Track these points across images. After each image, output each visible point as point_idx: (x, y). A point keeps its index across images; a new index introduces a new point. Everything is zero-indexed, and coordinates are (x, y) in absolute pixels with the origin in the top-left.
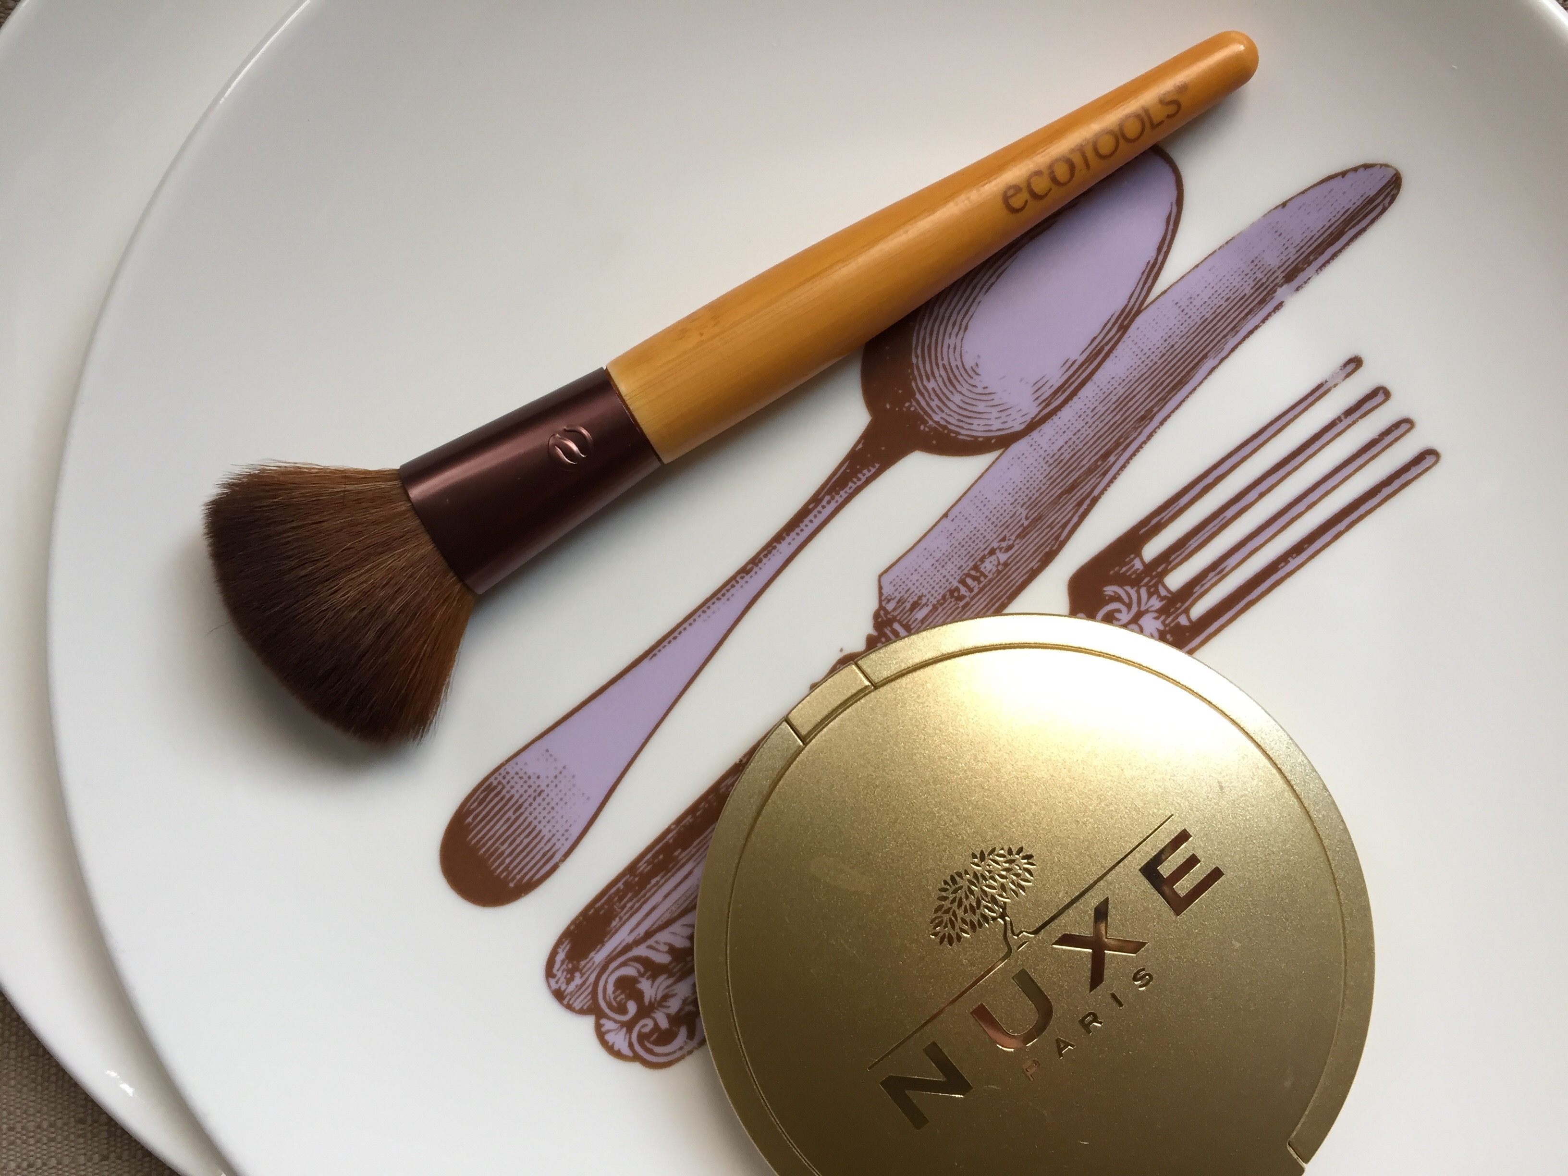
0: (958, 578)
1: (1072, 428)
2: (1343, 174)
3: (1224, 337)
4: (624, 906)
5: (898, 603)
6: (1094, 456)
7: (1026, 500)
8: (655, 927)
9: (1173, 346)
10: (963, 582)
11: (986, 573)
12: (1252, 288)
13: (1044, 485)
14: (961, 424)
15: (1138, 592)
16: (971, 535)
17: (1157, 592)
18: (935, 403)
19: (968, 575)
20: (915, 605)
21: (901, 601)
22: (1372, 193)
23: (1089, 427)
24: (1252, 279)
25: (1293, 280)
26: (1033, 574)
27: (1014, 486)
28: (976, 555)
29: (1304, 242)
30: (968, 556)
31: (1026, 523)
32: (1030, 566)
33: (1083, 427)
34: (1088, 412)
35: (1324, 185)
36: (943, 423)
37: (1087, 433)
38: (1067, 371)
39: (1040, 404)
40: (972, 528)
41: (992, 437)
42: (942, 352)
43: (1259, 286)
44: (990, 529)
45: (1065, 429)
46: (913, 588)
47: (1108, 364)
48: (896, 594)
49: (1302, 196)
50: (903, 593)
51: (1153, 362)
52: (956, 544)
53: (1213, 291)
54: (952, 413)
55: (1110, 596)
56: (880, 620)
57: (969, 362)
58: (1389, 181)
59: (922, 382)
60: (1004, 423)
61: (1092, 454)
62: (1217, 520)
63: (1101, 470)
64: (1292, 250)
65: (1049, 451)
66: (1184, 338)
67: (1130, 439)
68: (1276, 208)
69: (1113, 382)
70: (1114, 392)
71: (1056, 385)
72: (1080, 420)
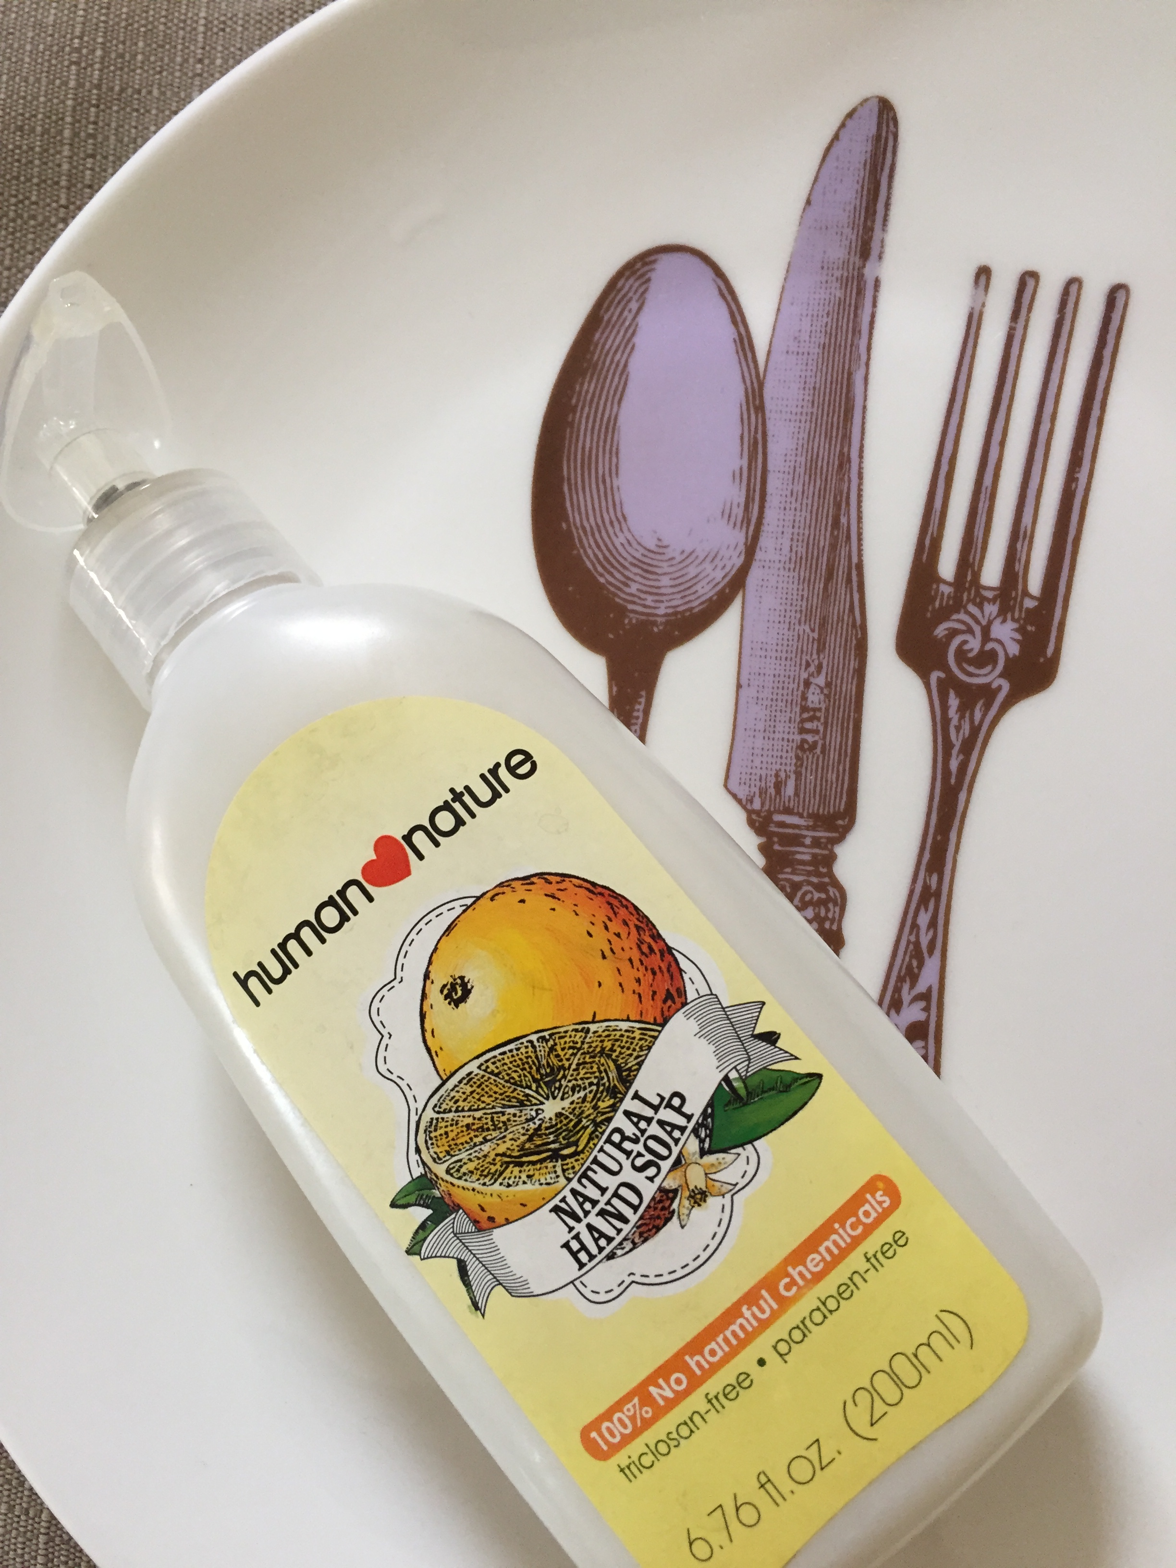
0: (796, 731)
1: (786, 524)
2: (836, 137)
3: (851, 346)
5: (760, 796)
6: (826, 531)
7: (798, 615)
9: (814, 388)
10: (802, 731)
11: (817, 706)
12: (841, 288)
13: (803, 590)
14: (687, 599)
15: (968, 613)
16: (776, 684)
17: (984, 599)
18: (649, 600)
19: (803, 721)
20: (779, 786)
21: (763, 792)
22: (874, 130)
23: (801, 510)
24: (834, 282)
25: (869, 254)
26: (860, 674)
27: (777, 613)
28: (795, 698)
29: (852, 216)
30: (789, 705)
31: (816, 635)
32: (852, 668)
33: (795, 515)
34: (789, 499)
35: (828, 159)
36: (670, 611)
37: (803, 516)
38: (741, 481)
39: (741, 528)
40: (772, 678)
41: (724, 588)
42: (620, 555)
43: (845, 283)
44: (788, 666)
45: (780, 529)
46: (764, 772)
47: (772, 447)
48: (753, 789)
49: (817, 183)
50: (758, 784)
51: (809, 415)
53: (809, 318)
54: (673, 597)
55: (946, 636)
56: (757, 824)
57: (651, 544)
58: (879, 110)
59: (624, 592)
60: (724, 567)
61: (823, 532)
62: (982, 496)
63: (842, 537)
64: (848, 231)
65: (783, 559)
66: (819, 374)
67: (845, 490)
68: (804, 209)
69: (788, 458)
70: (797, 465)
71: (742, 500)
72: (787, 512)
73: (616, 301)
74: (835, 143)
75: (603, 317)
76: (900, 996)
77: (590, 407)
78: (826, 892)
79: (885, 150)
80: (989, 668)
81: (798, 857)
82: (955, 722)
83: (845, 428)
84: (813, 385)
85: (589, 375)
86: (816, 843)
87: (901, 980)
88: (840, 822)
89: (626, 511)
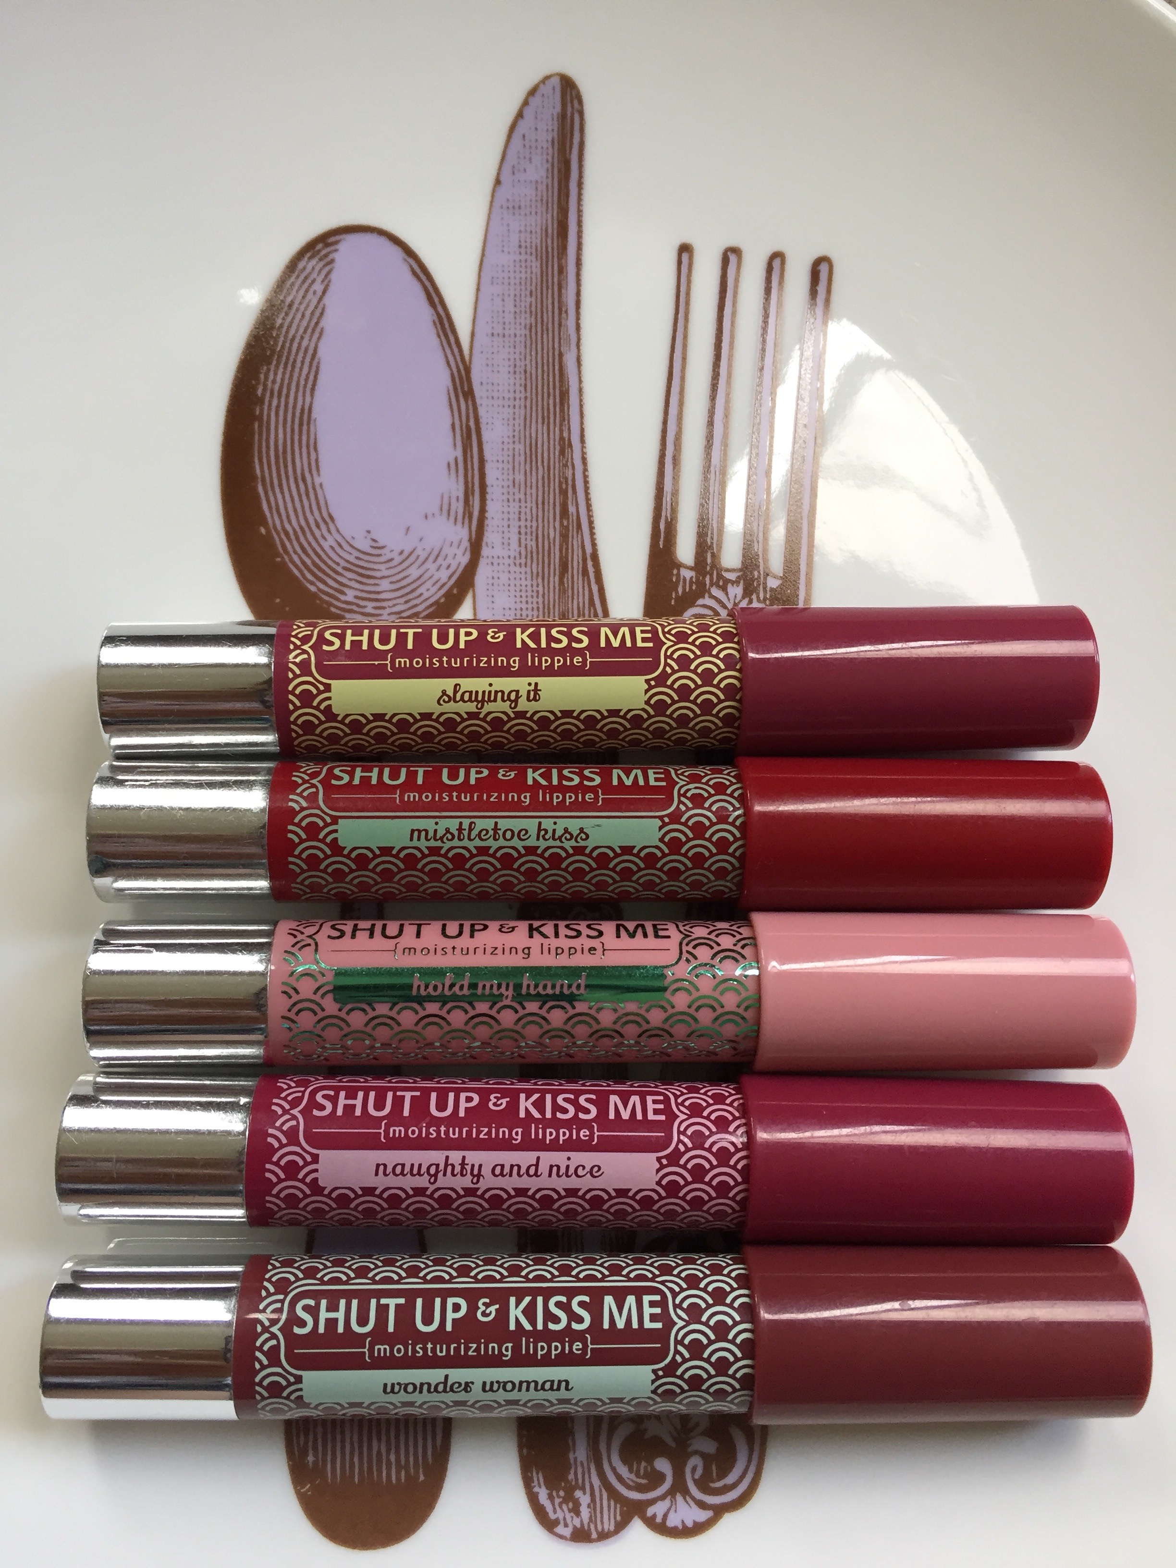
1: (512, 516)
2: (520, 115)
3: (560, 325)
6: (555, 521)
9: (525, 372)
12: (542, 267)
13: (538, 586)
14: (412, 603)
15: (713, 597)
17: (727, 581)
18: (370, 607)
22: (558, 108)
23: (526, 502)
29: (545, 195)
33: (520, 507)
34: (511, 490)
35: (514, 137)
37: (529, 508)
38: (457, 473)
39: (463, 523)
41: (451, 589)
42: (330, 559)
43: (545, 262)
45: (506, 523)
47: (486, 435)
49: (504, 158)
51: (523, 400)
53: (512, 298)
54: (395, 602)
57: (364, 545)
58: (562, 88)
59: (339, 601)
60: (449, 567)
61: (552, 522)
62: (712, 477)
63: (573, 529)
65: (512, 554)
66: (528, 358)
67: (570, 478)
69: (506, 446)
70: (517, 454)
71: (461, 495)
72: (511, 504)
73: (297, 285)
74: (520, 120)
75: (283, 301)
84: (523, 368)
85: (274, 362)
89: (331, 511)
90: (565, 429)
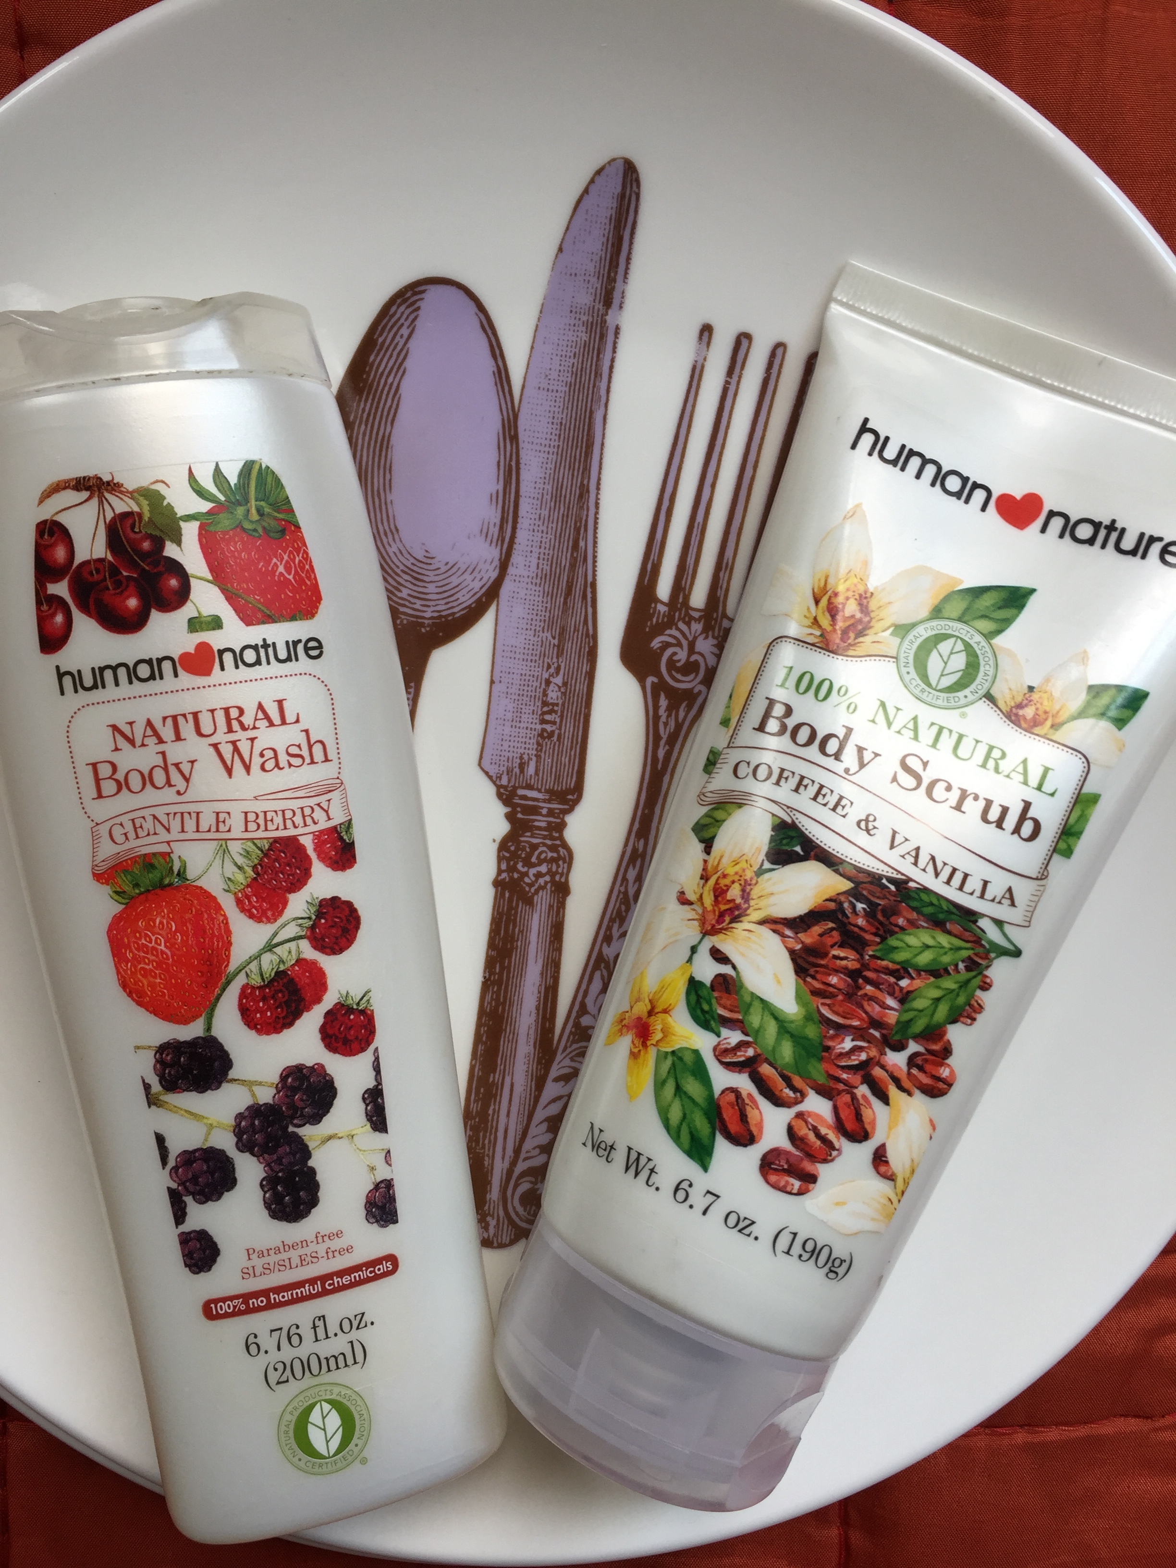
0: (538, 721)
1: (534, 544)
2: (586, 191)
3: (594, 386)
4: (484, 1145)
5: (508, 774)
6: (567, 552)
7: (542, 624)
8: (517, 1144)
9: (561, 423)
10: (543, 722)
11: (556, 702)
12: (586, 333)
13: (547, 602)
14: (450, 605)
15: (678, 629)
16: (522, 683)
17: (692, 618)
18: (418, 604)
19: (544, 713)
20: (522, 766)
21: (509, 771)
22: (619, 189)
23: (547, 533)
24: (581, 325)
25: (611, 303)
26: (591, 676)
27: (525, 621)
28: (537, 694)
29: (598, 267)
30: (532, 699)
31: (556, 642)
32: (584, 671)
33: (542, 537)
34: (537, 522)
35: (578, 211)
36: (436, 614)
37: (549, 538)
38: (497, 502)
39: (496, 545)
40: (519, 677)
41: (480, 598)
42: (393, 562)
43: (590, 327)
44: (533, 666)
45: (529, 549)
46: (511, 755)
47: (525, 475)
48: (502, 768)
49: (568, 232)
50: (506, 763)
51: (556, 447)
52: (517, 697)
53: (559, 358)
54: (437, 602)
55: (660, 648)
56: (504, 797)
57: (420, 555)
58: (625, 170)
59: (396, 596)
60: (481, 579)
61: (564, 553)
62: (695, 530)
63: (580, 559)
64: (594, 280)
65: (531, 575)
66: (565, 411)
67: (584, 518)
68: (557, 256)
69: (538, 486)
70: (545, 492)
71: (498, 522)
72: (536, 533)
73: (388, 327)
74: (586, 196)
75: (377, 339)
76: (611, 933)
77: (366, 425)
78: (558, 852)
79: (628, 210)
80: (692, 676)
81: (536, 824)
82: (663, 719)
83: (586, 461)
84: (560, 420)
85: (365, 394)
86: (551, 813)
87: (612, 920)
88: (570, 797)
89: (398, 523)
90: (586, 476)
